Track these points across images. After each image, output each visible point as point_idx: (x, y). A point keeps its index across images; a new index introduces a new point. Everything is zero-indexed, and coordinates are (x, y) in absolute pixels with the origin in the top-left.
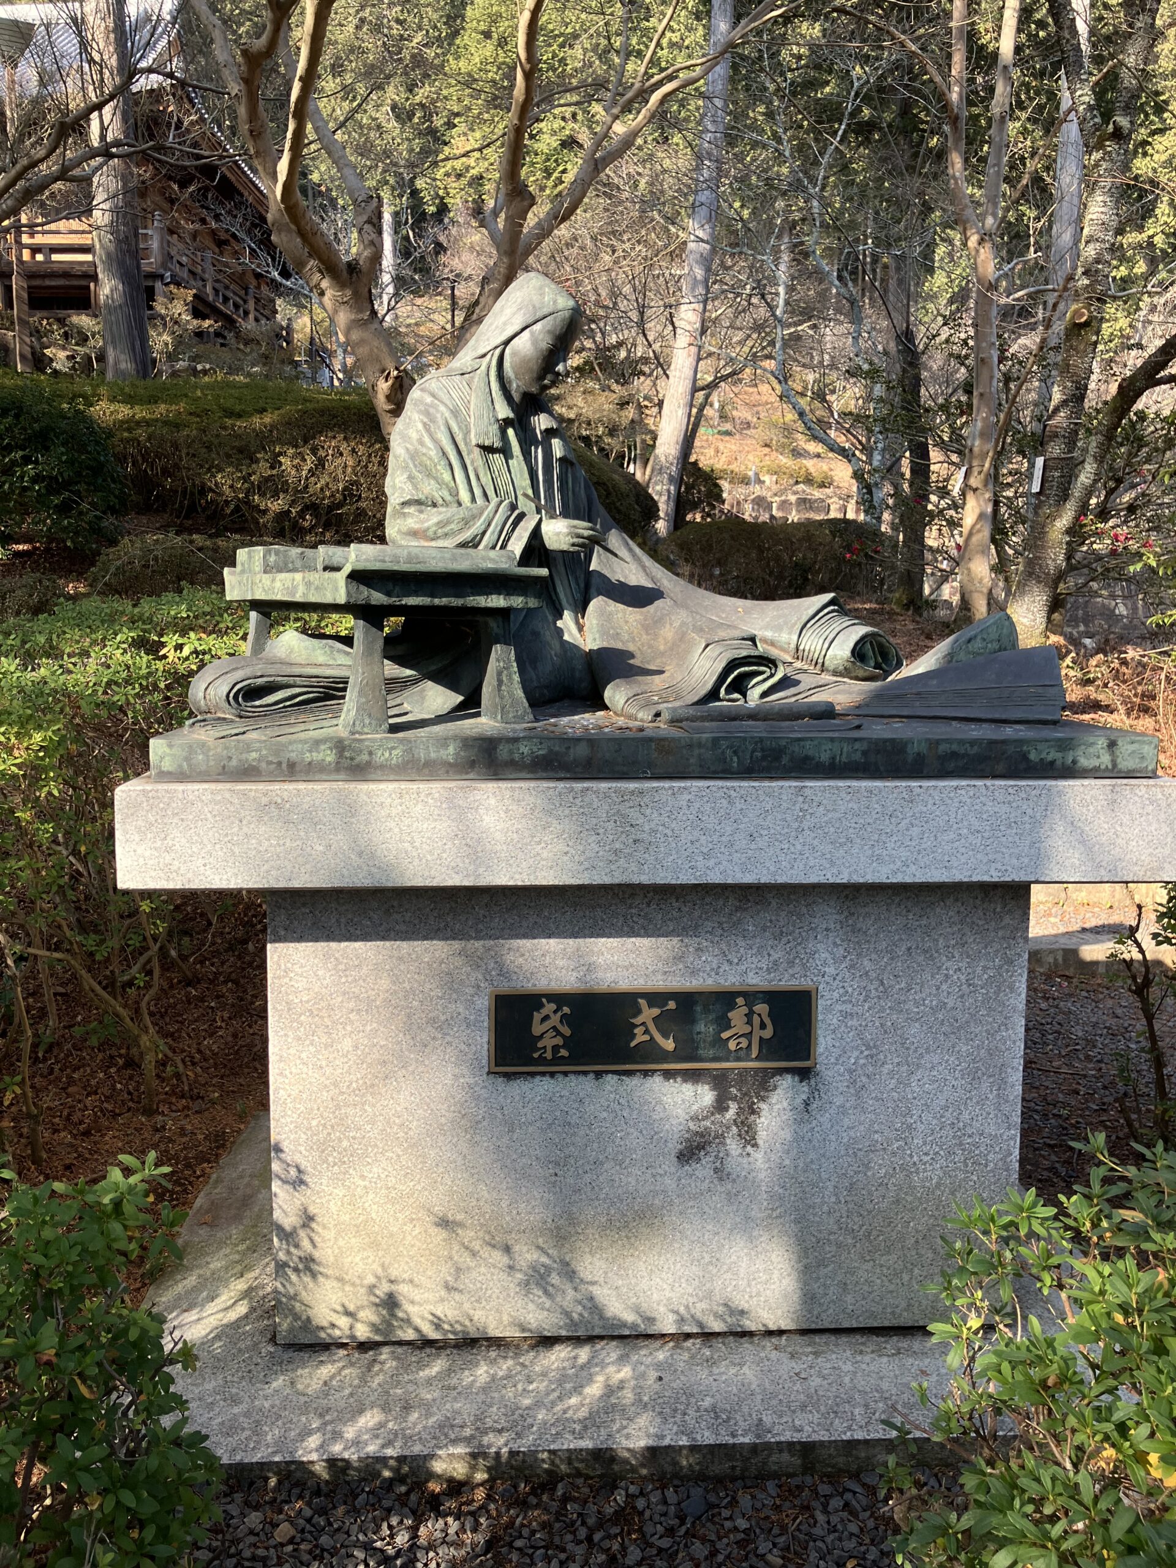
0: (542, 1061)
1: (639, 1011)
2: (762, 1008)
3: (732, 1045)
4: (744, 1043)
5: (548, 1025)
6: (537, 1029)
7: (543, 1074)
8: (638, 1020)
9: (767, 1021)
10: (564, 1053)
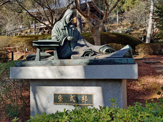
0: (59, 102)
1: (71, 97)
2: (86, 97)
3: (82, 102)
4: (84, 102)
5: (60, 98)
6: (59, 98)
7: (60, 104)
8: (71, 98)
9: (87, 99)
10: (62, 102)
